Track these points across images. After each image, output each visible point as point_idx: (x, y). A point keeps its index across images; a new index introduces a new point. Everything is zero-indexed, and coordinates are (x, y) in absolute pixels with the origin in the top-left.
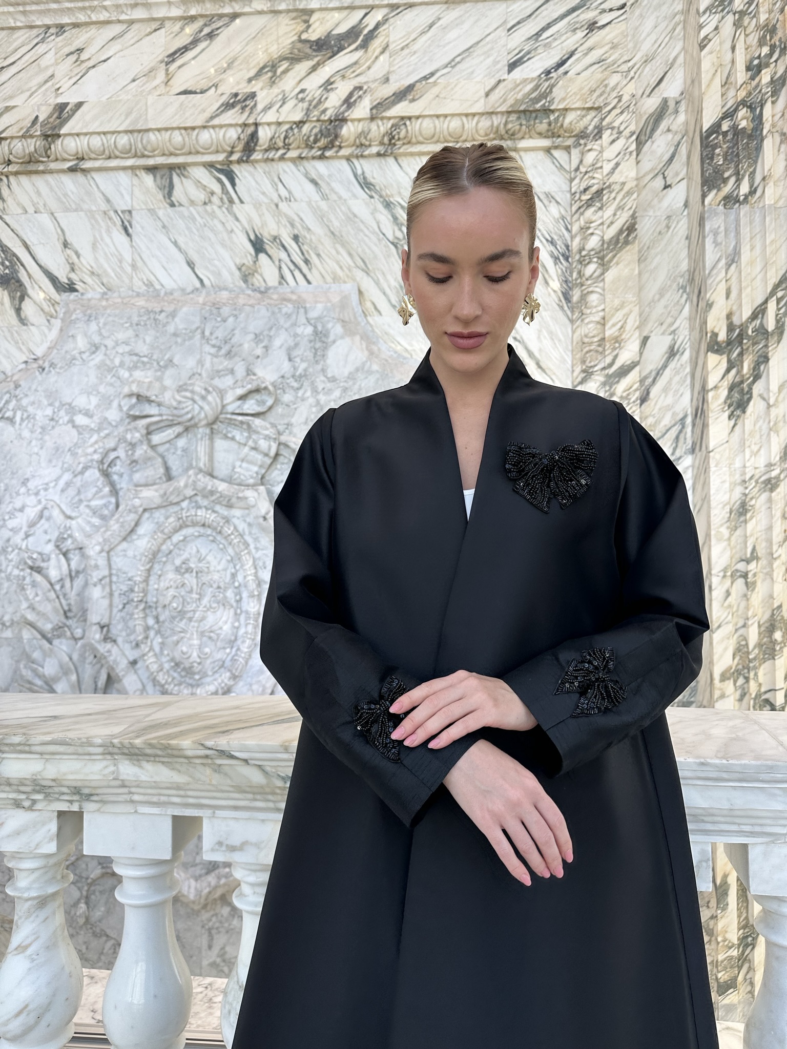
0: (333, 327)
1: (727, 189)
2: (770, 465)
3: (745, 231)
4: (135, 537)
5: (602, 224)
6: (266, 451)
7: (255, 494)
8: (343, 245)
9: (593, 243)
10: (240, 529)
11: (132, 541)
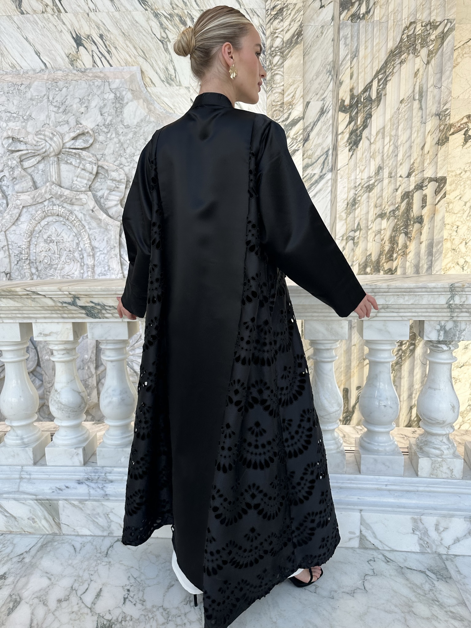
0: (126, 94)
1: (353, 10)
2: (370, 177)
3: (362, 37)
4: (19, 223)
5: (283, 30)
6: (91, 171)
7: (86, 197)
8: (130, 42)
9: (278, 43)
10: (79, 218)
11: (18, 225)
